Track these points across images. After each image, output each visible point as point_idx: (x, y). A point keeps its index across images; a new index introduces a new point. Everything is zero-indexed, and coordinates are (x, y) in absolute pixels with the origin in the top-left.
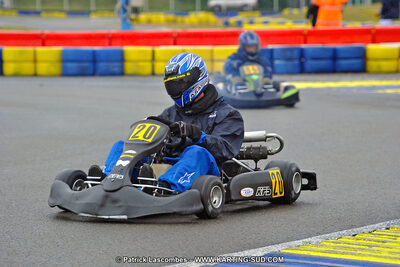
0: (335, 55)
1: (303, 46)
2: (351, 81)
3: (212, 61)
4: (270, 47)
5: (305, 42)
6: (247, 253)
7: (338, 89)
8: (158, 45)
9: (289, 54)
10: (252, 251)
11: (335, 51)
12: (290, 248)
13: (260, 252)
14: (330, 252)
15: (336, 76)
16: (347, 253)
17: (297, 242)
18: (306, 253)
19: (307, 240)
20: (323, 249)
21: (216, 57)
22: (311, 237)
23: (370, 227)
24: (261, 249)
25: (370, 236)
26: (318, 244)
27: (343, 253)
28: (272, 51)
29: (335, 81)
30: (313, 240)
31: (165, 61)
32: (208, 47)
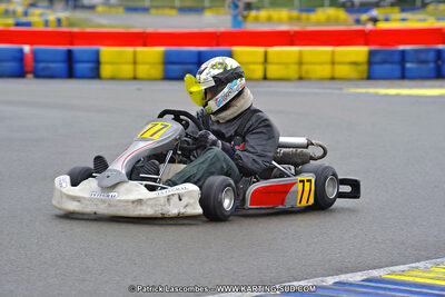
1: (440, 47)
3: (333, 63)
4: (401, 47)
5: (443, 44)
6: (343, 278)
9: (423, 56)
10: (350, 275)
12: (393, 273)
13: (357, 277)
14: (439, 279)
17: (402, 267)
18: (410, 279)
19: (413, 265)
20: (431, 275)
21: (337, 59)
22: (419, 261)
24: (360, 273)
26: (426, 269)
28: (403, 52)
30: (421, 265)
31: (278, 64)
32: (329, 49)
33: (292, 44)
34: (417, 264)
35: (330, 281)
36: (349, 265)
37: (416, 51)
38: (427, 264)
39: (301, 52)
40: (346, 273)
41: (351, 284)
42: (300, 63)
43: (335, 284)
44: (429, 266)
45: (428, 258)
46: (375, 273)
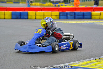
0: (83, 14)
1: (75, 12)
2: (87, 21)
3: (51, 15)
4: (67, 12)
5: (76, 11)
7: (84, 23)
8: (37, 11)
9: (71, 14)
10: (60, 65)
11: (83, 13)
12: (70, 64)
13: (62, 65)
14: (80, 65)
15: (84, 20)
16: (84, 66)
17: (72, 63)
21: (52, 14)
23: (91, 59)
25: (91, 61)
26: (77, 63)
27: (83, 66)
28: (67, 13)
30: (76, 62)
31: (39, 15)
32: (50, 12)
33: (42, 11)
34: (75, 62)
36: (60, 62)
38: (77, 62)
39: (44, 13)
42: (44, 15)
44: (78, 62)
46: (66, 64)
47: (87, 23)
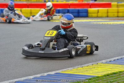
0: (78, 12)
1: (69, 9)
2: (83, 20)
4: (58, 9)
5: (69, 8)
7: (79, 22)
8: (23, 8)
9: (64, 11)
10: (51, 72)
11: (78, 10)
12: (63, 71)
13: (53, 73)
14: (75, 72)
15: (79, 18)
17: (65, 70)
19: (68, 69)
20: (73, 71)
23: (87, 65)
24: (54, 72)
25: (87, 67)
26: (71, 70)
27: (79, 73)
28: (59, 10)
29: (79, 20)
30: (70, 69)
31: (25, 13)
32: (39, 9)
33: (28, 8)
35: (46, 74)
36: (50, 69)
37: (63, 10)
38: (71, 68)
39: (31, 10)
40: (50, 72)
41: (51, 75)
42: (31, 13)
43: (47, 75)
45: (72, 67)
46: (58, 72)
47: (82, 22)
